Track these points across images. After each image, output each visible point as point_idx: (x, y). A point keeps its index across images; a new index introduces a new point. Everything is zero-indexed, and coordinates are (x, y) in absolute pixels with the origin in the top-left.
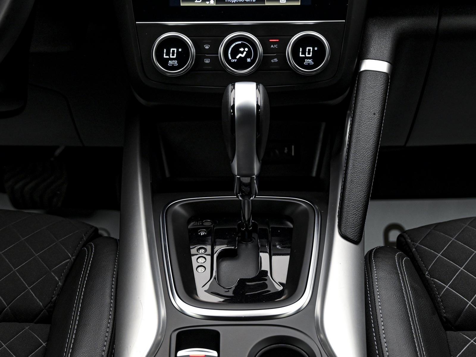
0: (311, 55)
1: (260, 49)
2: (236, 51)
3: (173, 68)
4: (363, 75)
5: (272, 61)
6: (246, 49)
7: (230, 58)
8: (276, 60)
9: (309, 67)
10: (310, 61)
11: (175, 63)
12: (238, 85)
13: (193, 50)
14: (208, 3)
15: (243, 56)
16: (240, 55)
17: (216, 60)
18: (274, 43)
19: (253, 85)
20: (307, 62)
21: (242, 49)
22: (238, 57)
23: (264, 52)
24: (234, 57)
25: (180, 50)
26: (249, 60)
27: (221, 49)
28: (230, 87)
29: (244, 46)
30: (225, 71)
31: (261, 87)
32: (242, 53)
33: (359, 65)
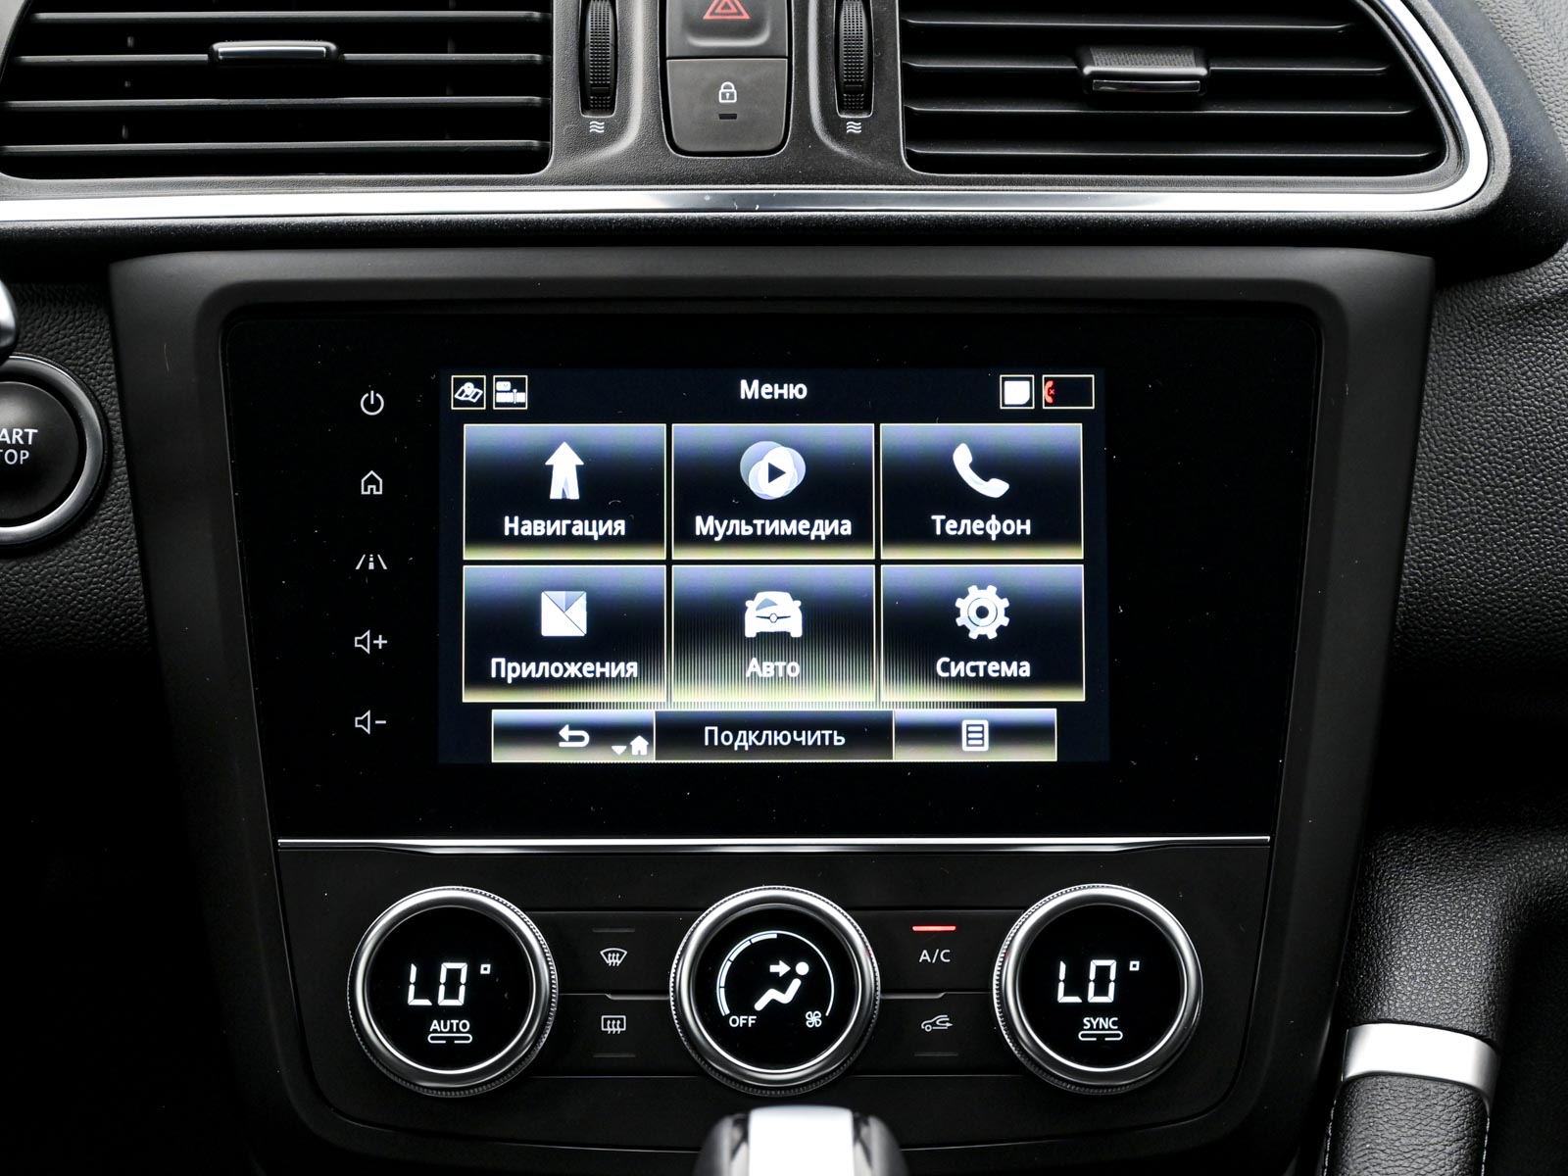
0: (1109, 998)
1: (868, 966)
2: (750, 977)
3: (450, 1054)
4: (1362, 1095)
5: (926, 1026)
6: (803, 968)
7: (725, 1010)
8: (942, 1021)
9: (1099, 1052)
10: (1107, 1023)
11: (462, 1031)
12: (762, 1121)
13: (546, 971)
14: (619, 749)
15: (786, 998)
16: (772, 994)
17: (657, 1019)
18: (933, 942)
19: (838, 1122)
20: (1093, 1027)
21: (781, 968)
22: (760, 1005)
23: (888, 984)
24: (741, 1000)
25: (486, 969)
26: (813, 1019)
27: (682, 971)
28: (727, 1132)
29: (791, 952)
30: (701, 1072)
31: (875, 1130)
32: (782, 983)
33: (1339, 1049)
